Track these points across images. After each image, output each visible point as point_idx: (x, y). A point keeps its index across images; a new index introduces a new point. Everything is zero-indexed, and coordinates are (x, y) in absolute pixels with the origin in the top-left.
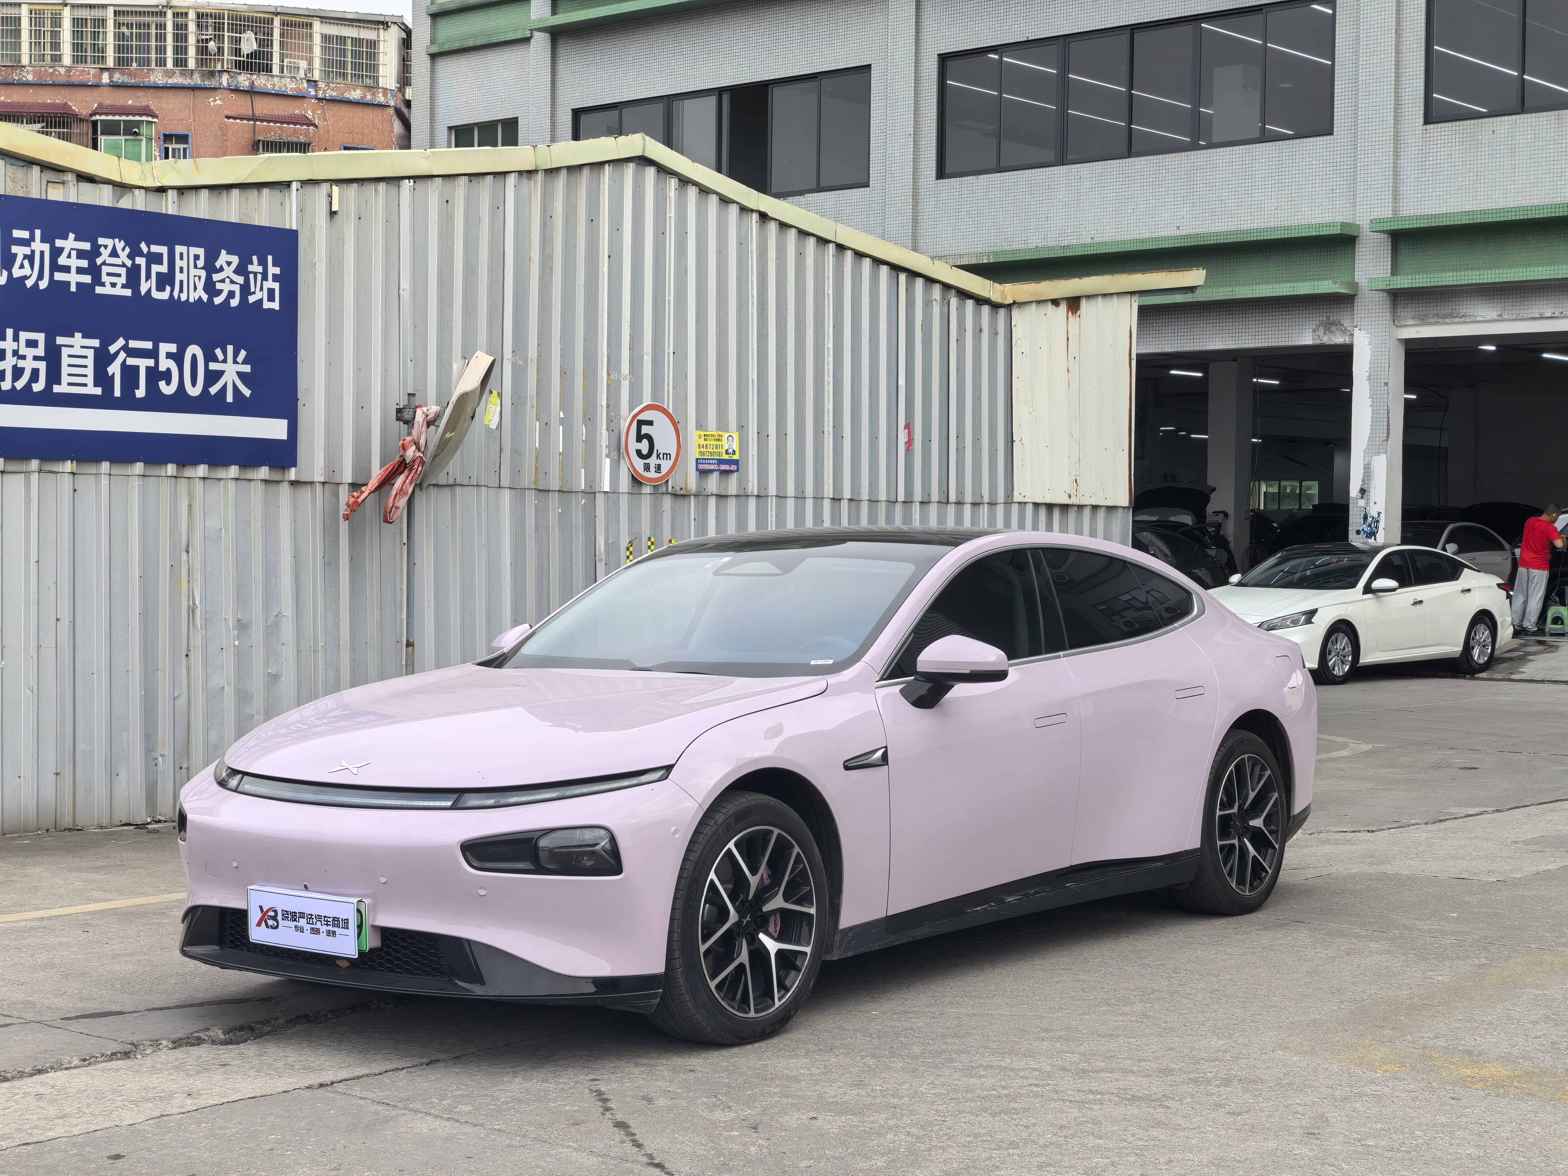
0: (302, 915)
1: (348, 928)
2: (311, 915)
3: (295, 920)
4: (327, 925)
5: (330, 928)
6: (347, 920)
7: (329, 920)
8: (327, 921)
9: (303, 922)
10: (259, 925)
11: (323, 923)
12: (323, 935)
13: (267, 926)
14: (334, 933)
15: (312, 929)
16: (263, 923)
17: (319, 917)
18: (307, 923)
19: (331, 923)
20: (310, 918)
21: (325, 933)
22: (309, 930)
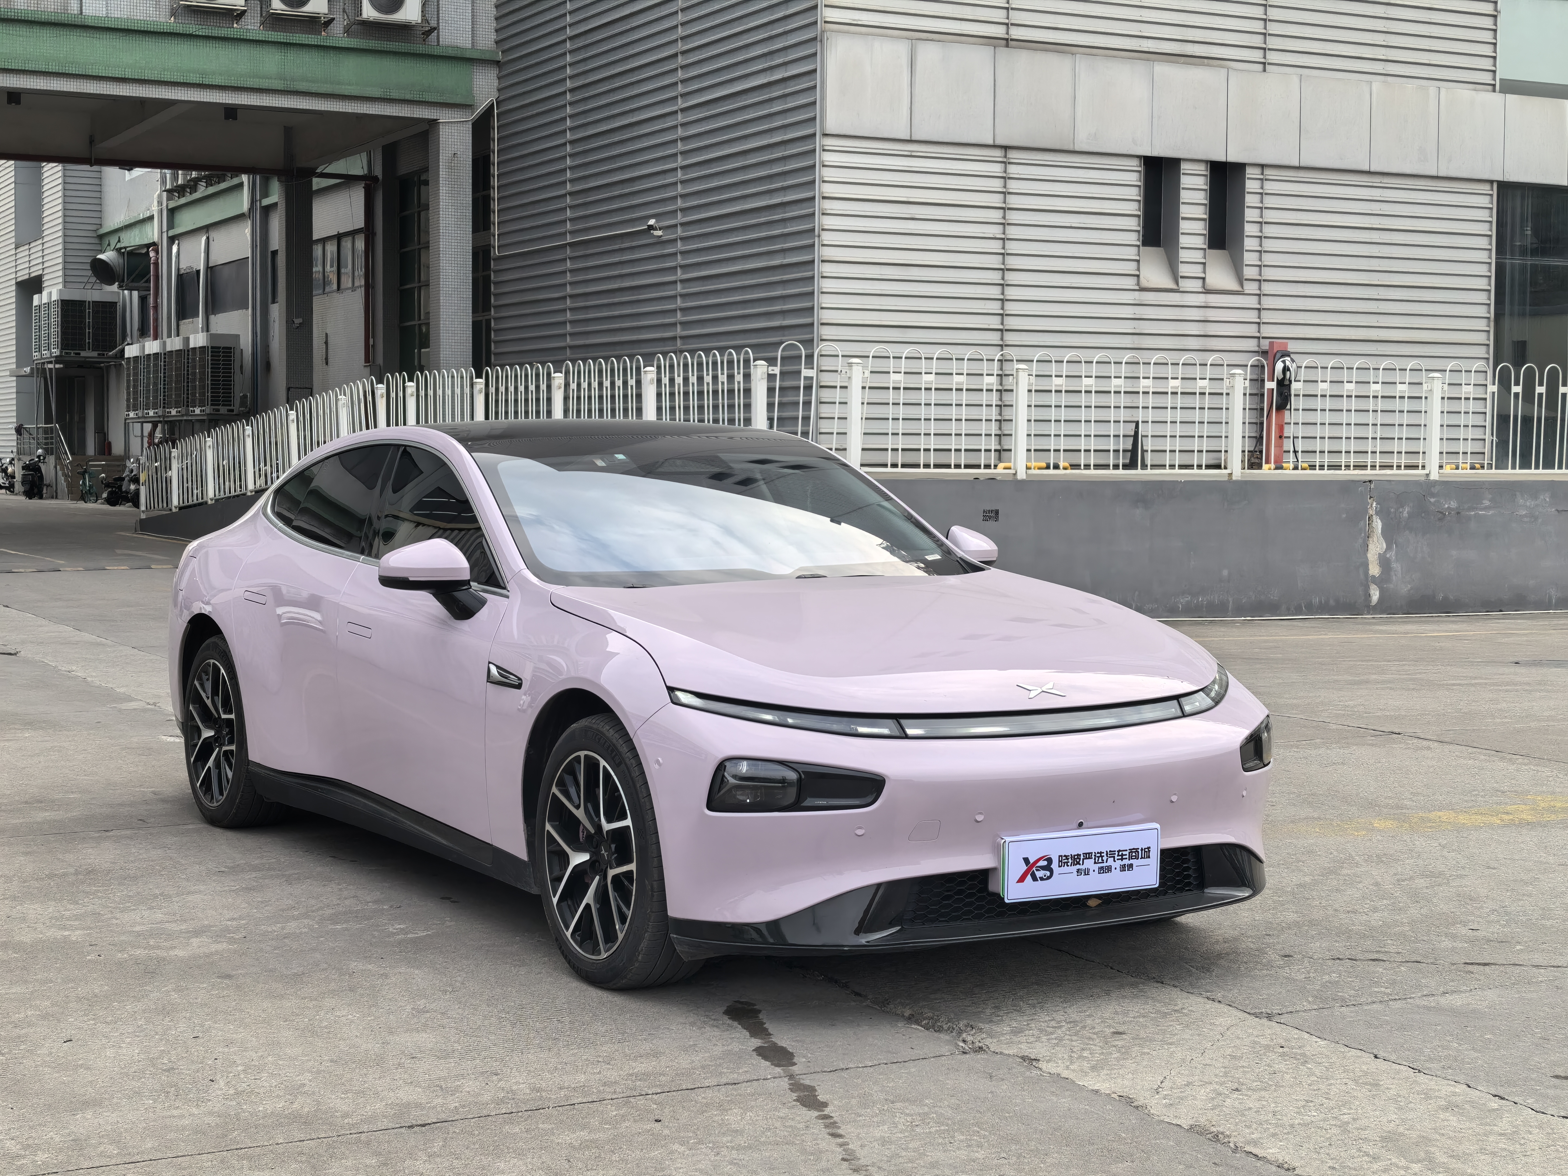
0: (1088, 856)
1: (1149, 857)
2: (1101, 853)
3: (1078, 863)
4: (1122, 859)
5: (1126, 862)
6: (1148, 848)
7: (1124, 853)
8: (1122, 855)
9: (1089, 864)
10: (1022, 879)
11: (1116, 858)
12: (1116, 873)
13: (1034, 878)
14: (1131, 866)
15: (1101, 868)
16: (1029, 877)
17: (1111, 854)
18: (1095, 863)
19: (1127, 857)
20: (1098, 857)
21: (1118, 869)
22: (1097, 871)
